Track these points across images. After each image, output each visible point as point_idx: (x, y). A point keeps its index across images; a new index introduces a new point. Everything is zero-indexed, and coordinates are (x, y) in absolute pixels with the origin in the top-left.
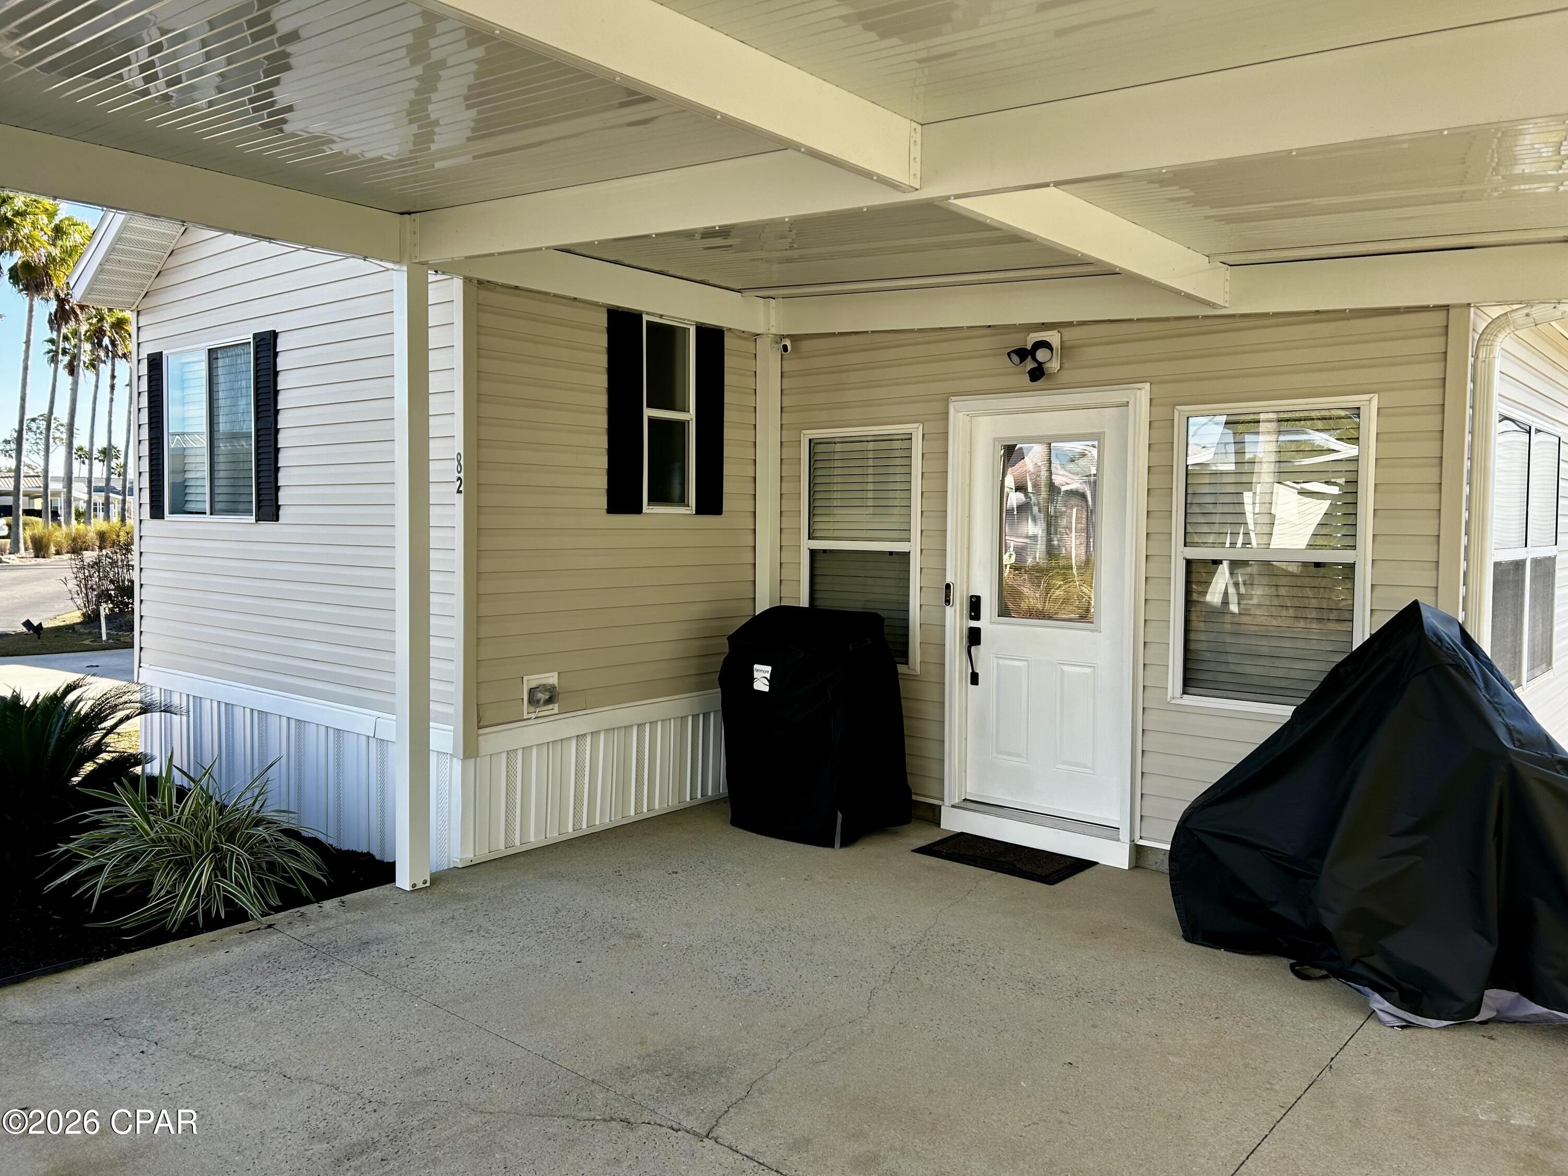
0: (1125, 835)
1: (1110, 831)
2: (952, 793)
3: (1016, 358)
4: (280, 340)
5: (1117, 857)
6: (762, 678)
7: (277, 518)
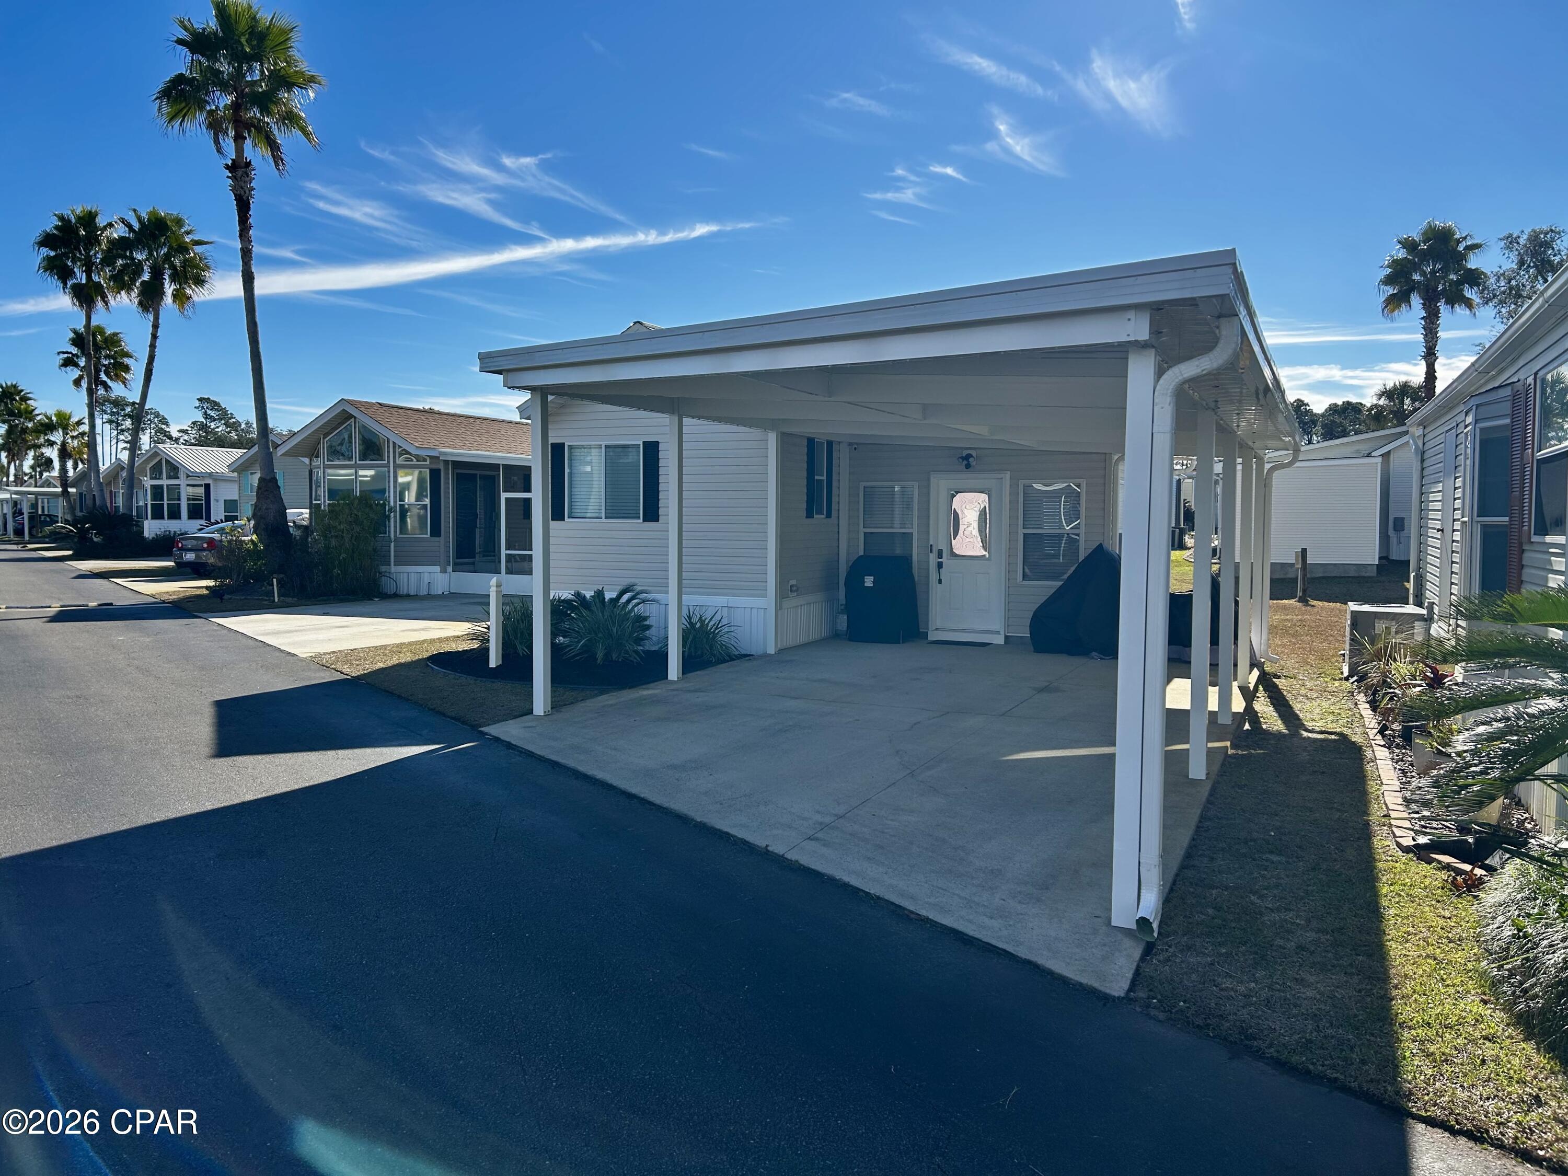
0: (1002, 633)
1: (998, 632)
2: (932, 626)
3: (961, 460)
4: (660, 445)
5: (999, 640)
6: (869, 581)
7: (658, 521)
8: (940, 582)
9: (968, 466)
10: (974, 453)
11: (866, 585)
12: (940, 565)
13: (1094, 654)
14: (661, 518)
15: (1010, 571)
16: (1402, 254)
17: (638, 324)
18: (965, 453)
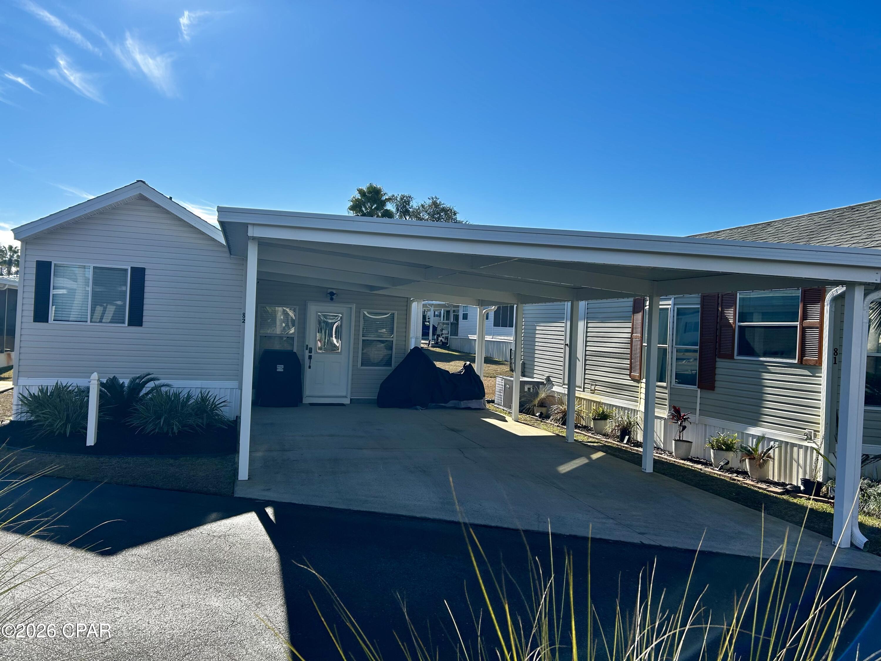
0: (349, 397)
1: (346, 397)
2: (305, 395)
3: (326, 295)
4: (146, 271)
5: (347, 401)
6: (280, 368)
7: (141, 325)
8: (310, 367)
9: (332, 299)
10: (334, 292)
11: (277, 370)
12: (310, 357)
13: (418, 407)
14: (144, 323)
15: (355, 361)
16: (358, 196)
17: (140, 182)
18: (330, 291)
